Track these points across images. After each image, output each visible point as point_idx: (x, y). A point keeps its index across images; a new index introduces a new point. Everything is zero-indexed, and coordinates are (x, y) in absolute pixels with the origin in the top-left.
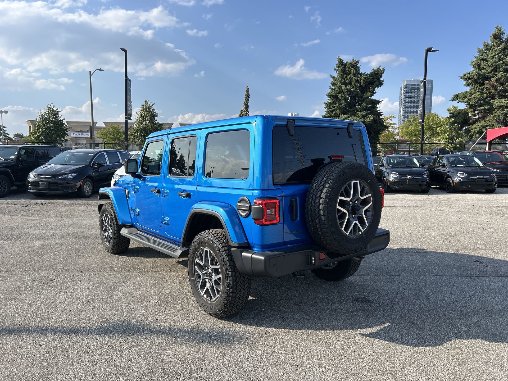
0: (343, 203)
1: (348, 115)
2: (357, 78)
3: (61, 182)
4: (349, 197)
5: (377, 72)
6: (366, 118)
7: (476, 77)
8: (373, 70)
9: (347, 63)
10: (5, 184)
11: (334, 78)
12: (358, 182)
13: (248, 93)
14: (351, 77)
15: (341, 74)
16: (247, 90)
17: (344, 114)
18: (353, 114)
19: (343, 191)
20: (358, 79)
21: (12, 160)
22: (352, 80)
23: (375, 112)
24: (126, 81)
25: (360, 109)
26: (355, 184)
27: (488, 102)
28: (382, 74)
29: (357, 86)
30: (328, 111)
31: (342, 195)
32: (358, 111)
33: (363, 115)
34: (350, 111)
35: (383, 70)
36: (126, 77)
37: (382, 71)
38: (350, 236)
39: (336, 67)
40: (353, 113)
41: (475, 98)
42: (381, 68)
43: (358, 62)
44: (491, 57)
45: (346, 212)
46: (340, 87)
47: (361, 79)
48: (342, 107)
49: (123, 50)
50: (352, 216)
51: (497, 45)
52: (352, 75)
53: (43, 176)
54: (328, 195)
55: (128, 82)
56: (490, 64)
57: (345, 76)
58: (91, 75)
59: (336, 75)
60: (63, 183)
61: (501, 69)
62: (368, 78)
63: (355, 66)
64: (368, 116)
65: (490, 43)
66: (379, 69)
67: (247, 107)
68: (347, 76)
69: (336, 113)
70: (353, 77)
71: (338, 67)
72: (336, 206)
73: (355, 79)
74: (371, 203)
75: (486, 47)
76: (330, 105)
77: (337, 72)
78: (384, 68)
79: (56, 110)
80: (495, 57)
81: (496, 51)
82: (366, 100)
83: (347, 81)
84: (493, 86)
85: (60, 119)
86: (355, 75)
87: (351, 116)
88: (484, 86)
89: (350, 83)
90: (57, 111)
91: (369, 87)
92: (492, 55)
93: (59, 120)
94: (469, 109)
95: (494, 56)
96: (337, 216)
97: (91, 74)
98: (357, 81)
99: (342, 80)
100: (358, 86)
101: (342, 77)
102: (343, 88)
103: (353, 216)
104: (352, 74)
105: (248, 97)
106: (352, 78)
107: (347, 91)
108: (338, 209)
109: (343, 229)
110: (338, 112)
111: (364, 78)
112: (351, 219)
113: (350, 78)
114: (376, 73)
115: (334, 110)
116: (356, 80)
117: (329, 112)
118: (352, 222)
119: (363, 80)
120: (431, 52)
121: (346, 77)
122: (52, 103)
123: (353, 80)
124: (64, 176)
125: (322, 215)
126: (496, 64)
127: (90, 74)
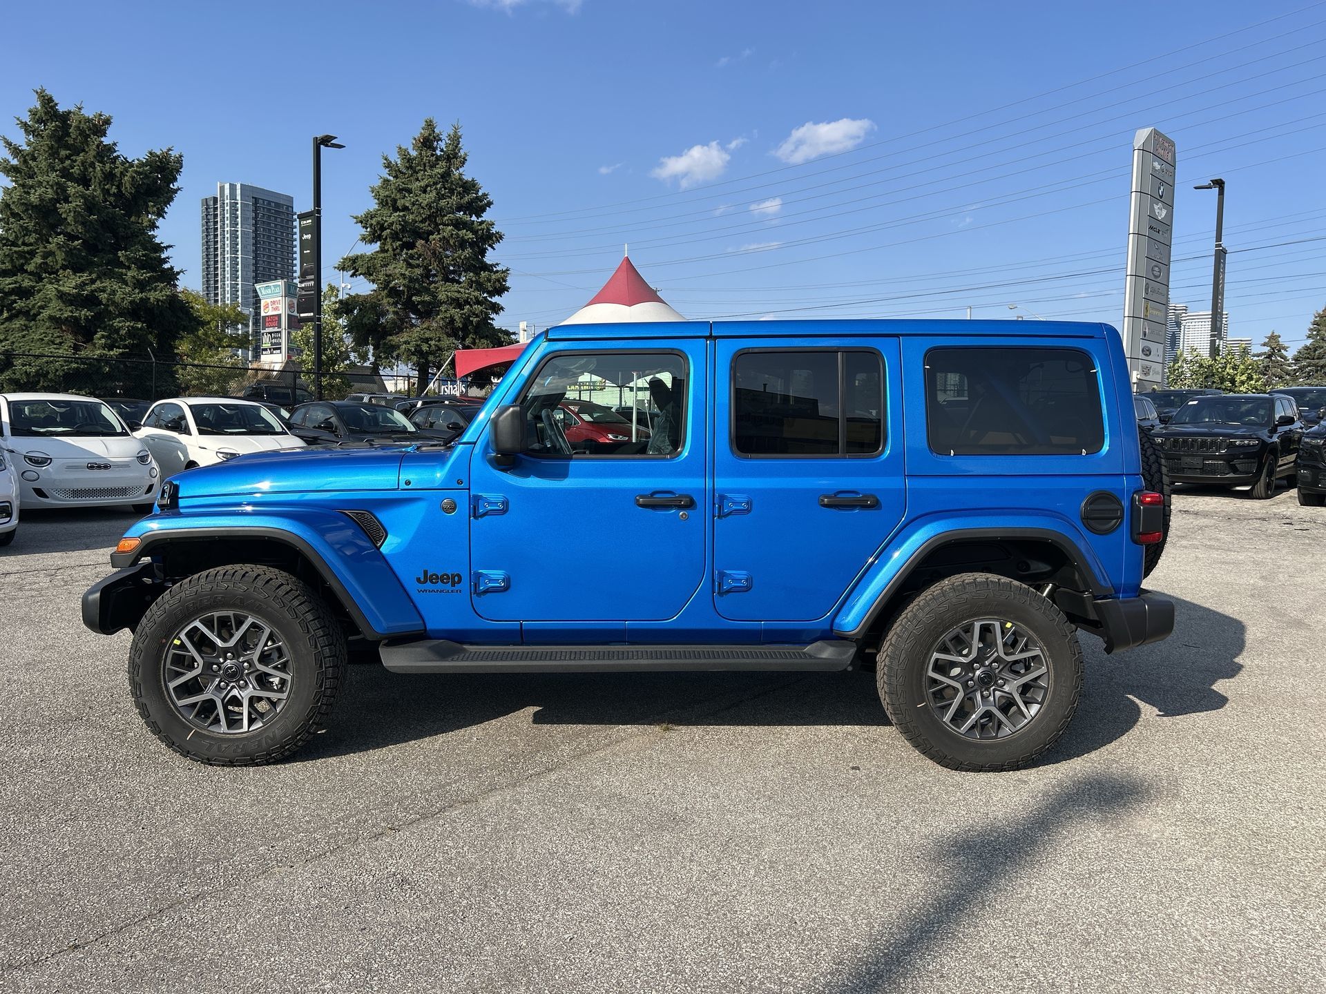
5: (162, 163)
6: (150, 290)
7: (399, 227)
8: (151, 153)
9: (70, 114)
11: (16, 151)
14: (88, 162)
15: (48, 142)
17: (77, 269)
18: (105, 274)
20: (111, 172)
22: (90, 170)
25: (128, 259)
27: (425, 287)
28: (178, 171)
29: (108, 190)
32: (121, 265)
33: (138, 280)
35: (179, 161)
37: (175, 162)
39: (27, 120)
41: (404, 275)
42: (173, 154)
43: (107, 119)
44: (421, 187)
48: (75, 248)
51: (429, 163)
56: (426, 202)
57: (63, 153)
59: (25, 141)
61: (446, 218)
62: (147, 177)
65: (414, 153)
66: (166, 156)
68: (71, 155)
73: (102, 170)
75: (408, 161)
77: (29, 133)
78: (181, 156)
80: (429, 188)
81: (431, 176)
83: (74, 171)
84: (434, 253)
86: (99, 157)
87: (99, 277)
88: (415, 251)
89: (83, 179)
92: (422, 184)
94: (386, 297)
95: (427, 186)
98: (109, 177)
99: (55, 162)
100: (114, 190)
101: (51, 152)
104: (92, 153)
106: (92, 165)
111: (136, 172)
113: (83, 163)
114: (159, 164)
116: (103, 173)
119: (133, 178)
120: (327, 146)
121: (69, 157)
123: (93, 172)
126: (437, 206)
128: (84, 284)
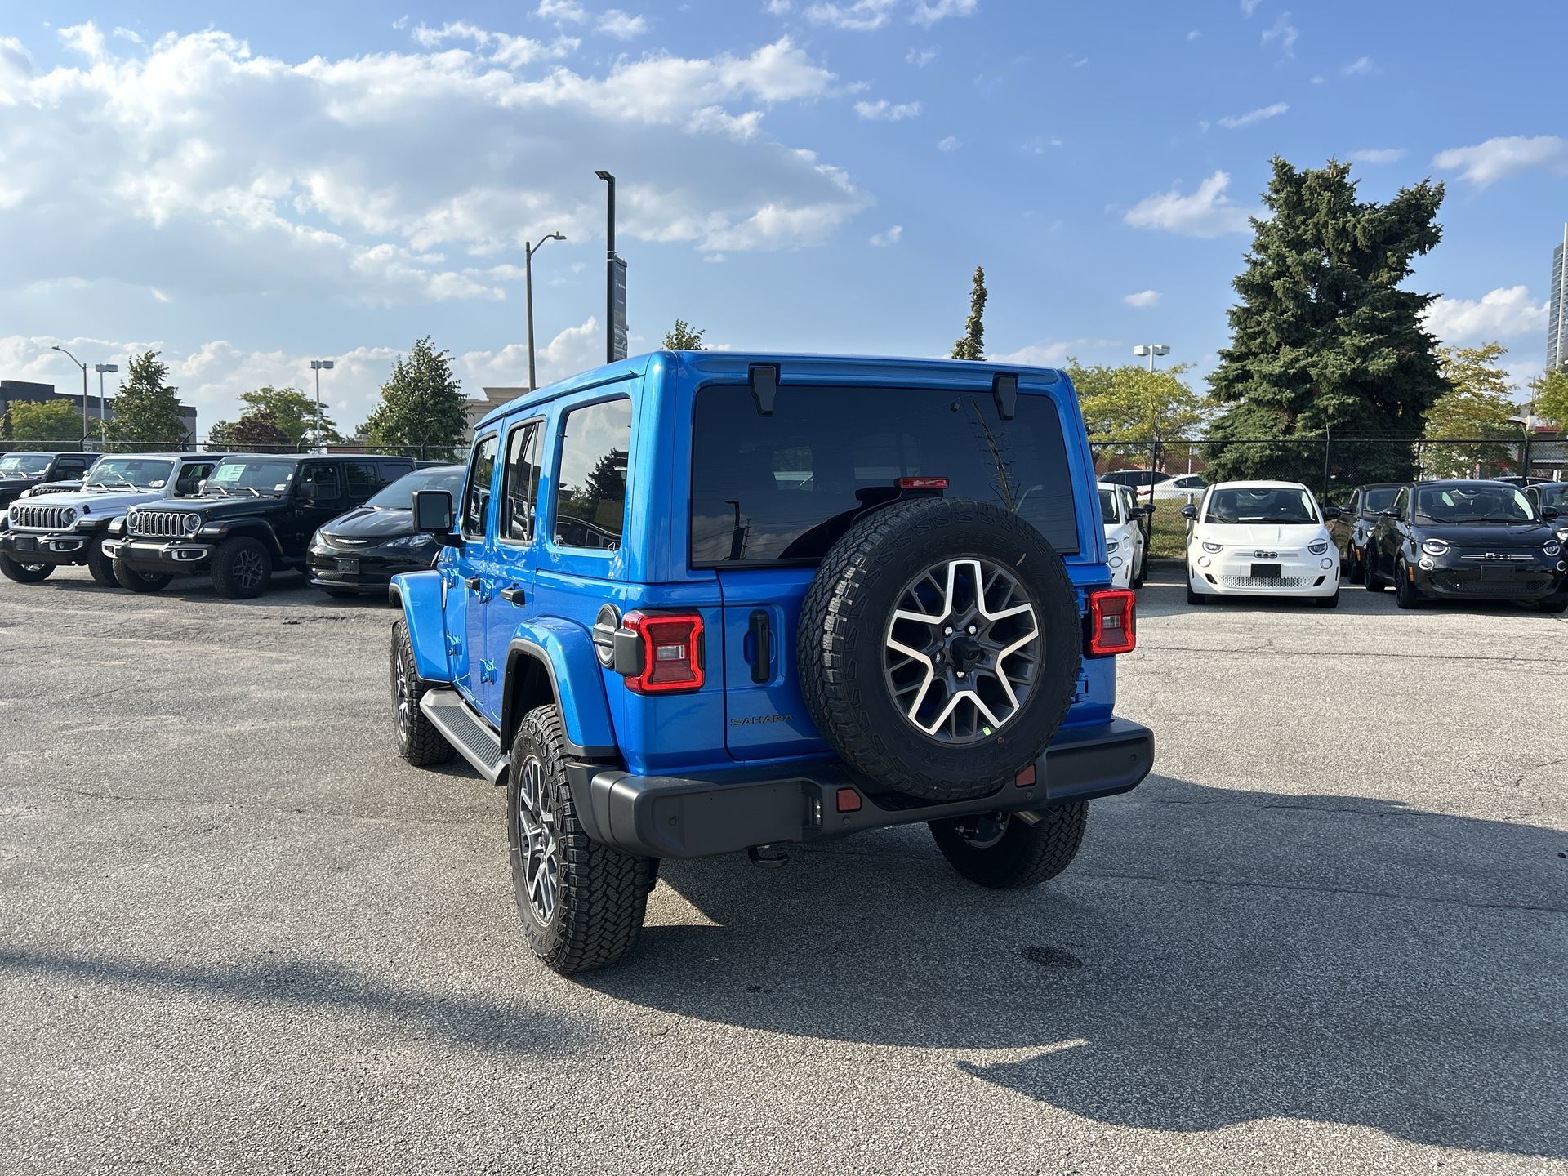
0: (910, 633)
1: (1310, 346)
2: (1341, 224)
3: (394, 557)
4: (939, 613)
5: (1417, 200)
6: (1373, 358)
8: (1402, 192)
9: (1306, 174)
10: (256, 560)
11: (1261, 227)
12: (977, 565)
13: (982, 288)
14: (1321, 222)
15: (1286, 212)
16: (979, 279)
17: (1294, 345)
18: (1324, 346)
19: (915, 594)
20: (1344, 227)
21: (280, 497)
22: (1324, 231)
23: (1406, 334)
24: (610, 266)
25: (1348, 325)
26: (964, 573)
28: (1436, 204)
29: (1342, 249)
30: (1242, 337)
31: (909, 606)
32: (1343, 333)
33: (1359, 348)
34: (1314, 336)
35: (1441, 191)
36: (610, 256)
37: (1434, 195)
38: (943, 739)
39: (1268, 193)
40: (1325, 340)
42: (1432, 186)
43: (1344, 168)
45: (925, 659)
46: (1281, 258)
47: (1355, 226)
48: (1285, 322)
49: (603, 175)
50: (956, 675)
52: (1323, 214)
53: (346, 541)
54: (850, 602)
55: (617, 268)
57: (1299, 219)
58: (529, 253)
59: (1268, 216)
60: (399, 561)
62: (1381, 222)
63: (1336, 184)
64: (1380, 353)
66: (1422, 191)
67: (977, 329)
68: (1306, 220)
69: (1264, 342)
70: (1326, 222)
71: (1277, 192)
72: (883, 639)
73: (1333, 228)
74: (1035, 634)
76: (1248, 317)
77: (1272, 206)
78: (1442, 186)
79: (439, 356)
82: (1370, 297)
83: (1308, 236)
85: (448, 381)
86: (1332, 213)
87: (1317, 350)
89: (1319, 242)
90: (440, 359)
91: (1385, 253)
93: (446, 383)
96: (888, 673)
97: (531, 250)
98: (1342, 233)
99: (1288, 233)
100: (1348, 248)
101: (1289, 221)
102: (1289, 261)
103: (960, 674)
104: (1324, 211)
105: (981, 297)
106: (1325, 225)
107: (1305, 270)
108: (892, 652)
109: (912, 715)
110: (1273, 338)
111: (1368, 221)
112: (950, 684)
113: (1316, 225)
114: (1414, 201)
115: (1260, 333)
116: (1336, 231)
117: (1245, 339)
118: (953, 695)
119: (1364, 229)
121: (1304, 223)
122: (429, 337)
123: (1327, 232)
124: (403, 541)
125: (830, 668)
127: (528, 250)
128: (1297, 360)
